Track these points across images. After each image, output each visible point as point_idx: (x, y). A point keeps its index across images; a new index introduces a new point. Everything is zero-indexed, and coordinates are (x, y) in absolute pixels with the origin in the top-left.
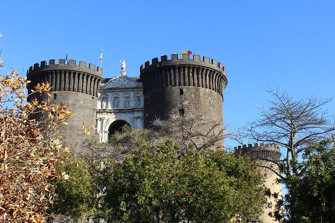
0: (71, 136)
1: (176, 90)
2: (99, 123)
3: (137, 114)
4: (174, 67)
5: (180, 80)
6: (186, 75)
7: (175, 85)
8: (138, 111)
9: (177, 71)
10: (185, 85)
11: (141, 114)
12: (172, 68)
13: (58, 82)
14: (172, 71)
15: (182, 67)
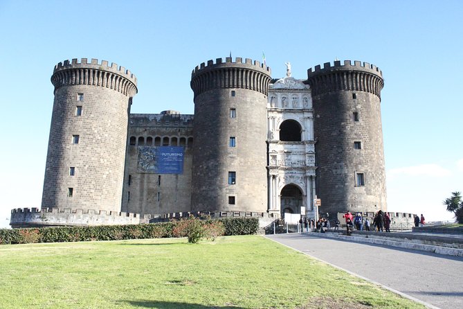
0: (251, 132)
1: (349, 94)
2: (271, 121)
3: (307, 115)
4: (347, 72)
5: (353, 85)
6: (358, 81)
7: (348, 89)
8: (308, 112)
9: (350, 76)
10: (357, 90)
11: (310, 115)
12: (345, 74)
13: (235, 80)
14: (345, 77)
15: (354, 73)
